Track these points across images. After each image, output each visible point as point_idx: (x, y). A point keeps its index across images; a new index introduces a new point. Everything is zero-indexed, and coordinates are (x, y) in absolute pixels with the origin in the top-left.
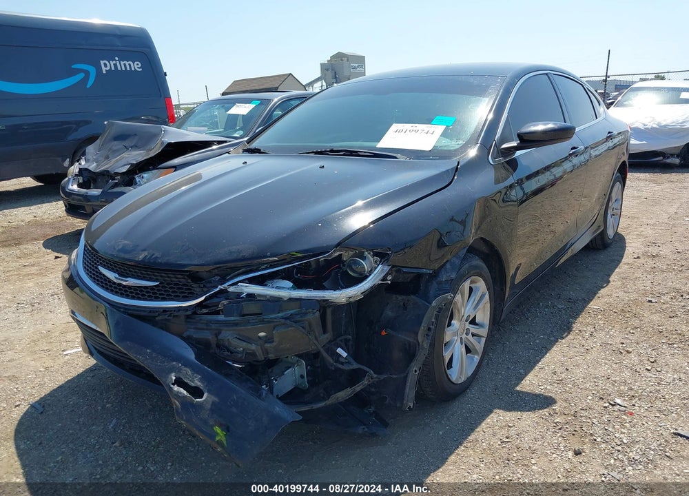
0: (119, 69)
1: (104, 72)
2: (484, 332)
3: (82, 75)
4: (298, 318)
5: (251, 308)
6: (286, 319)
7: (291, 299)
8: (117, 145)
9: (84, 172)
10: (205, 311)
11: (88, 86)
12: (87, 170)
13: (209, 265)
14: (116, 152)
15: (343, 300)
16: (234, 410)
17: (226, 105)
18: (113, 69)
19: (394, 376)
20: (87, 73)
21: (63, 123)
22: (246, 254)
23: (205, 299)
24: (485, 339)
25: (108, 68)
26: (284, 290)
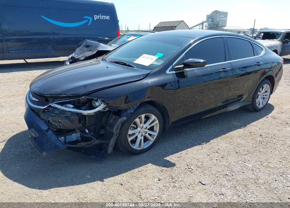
0: (101, 19)
1: (95, 20)
2: (156, 134)
3: (87, 21)
4: (69, 117)
5: (57, 112)
6: (65, 117)
7: (69, 111)
8: (86, 49)
9: (73, 58)
10: (46, 111)
11: (89, 25)
12: (74, 57)
13: (48, 95)
14: (84, 52)
15: (86, 114)
16: (45, 141)
17: (128, 37)
18: (99, 18)
19: (107, 142)
20: (89, 20)
21: (78, 38)
22: (58, 93)
23: (47, 107)
24: (156, 136)
25: (97, 18)
26: (70, 108)
